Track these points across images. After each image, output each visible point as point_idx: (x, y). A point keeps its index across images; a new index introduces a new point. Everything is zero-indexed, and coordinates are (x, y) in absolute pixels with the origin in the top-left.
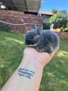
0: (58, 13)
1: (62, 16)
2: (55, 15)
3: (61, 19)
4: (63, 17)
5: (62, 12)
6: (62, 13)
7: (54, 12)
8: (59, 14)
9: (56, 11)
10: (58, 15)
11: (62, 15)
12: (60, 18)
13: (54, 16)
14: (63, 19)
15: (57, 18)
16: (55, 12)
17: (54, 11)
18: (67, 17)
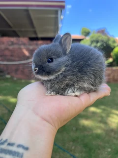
0: (91, 35)
1: (100, 38)
2: (88, 38)
3: (99, 44)
4: (103, 41)
5: (99, 32)
6: (99, 34)
7: (85, 34)
8: (94, 35)
9: (87, 31)
10: (92, 37)
11: (99, 36)
12: (97, 42)
13: (85, 40)
14: (102, 43)
15: (92, 42)
16: (87, 34)
17: (85, 32)
18: (109, 39)
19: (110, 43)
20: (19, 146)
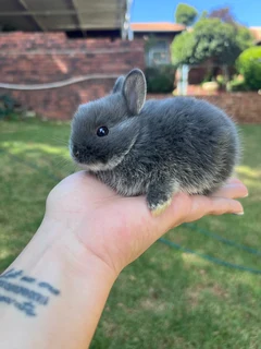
0: (199, 21)
1: (217, 30)
2: (190, 29)
3: (213, 44)
4: (222, 36)
5: (214, 14)
6: (216, 20)
7: (184, 19)
8: (204, 22)
9: (189, 13)
10: (200, 28)
11: (215, 25)
12: (211, 38)
13: (184, 34)
14: (220, 41)
15: (199, 39)
16: (190, 19)
17: (186, 15)
18: (236, 32)
19: (239, 39)
20: (43, 285)
